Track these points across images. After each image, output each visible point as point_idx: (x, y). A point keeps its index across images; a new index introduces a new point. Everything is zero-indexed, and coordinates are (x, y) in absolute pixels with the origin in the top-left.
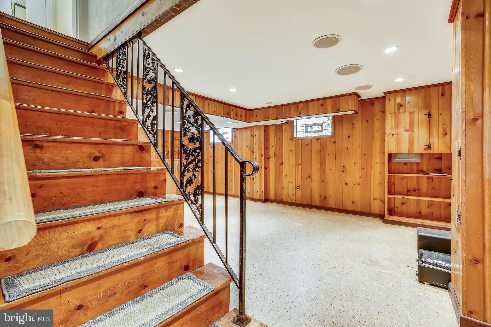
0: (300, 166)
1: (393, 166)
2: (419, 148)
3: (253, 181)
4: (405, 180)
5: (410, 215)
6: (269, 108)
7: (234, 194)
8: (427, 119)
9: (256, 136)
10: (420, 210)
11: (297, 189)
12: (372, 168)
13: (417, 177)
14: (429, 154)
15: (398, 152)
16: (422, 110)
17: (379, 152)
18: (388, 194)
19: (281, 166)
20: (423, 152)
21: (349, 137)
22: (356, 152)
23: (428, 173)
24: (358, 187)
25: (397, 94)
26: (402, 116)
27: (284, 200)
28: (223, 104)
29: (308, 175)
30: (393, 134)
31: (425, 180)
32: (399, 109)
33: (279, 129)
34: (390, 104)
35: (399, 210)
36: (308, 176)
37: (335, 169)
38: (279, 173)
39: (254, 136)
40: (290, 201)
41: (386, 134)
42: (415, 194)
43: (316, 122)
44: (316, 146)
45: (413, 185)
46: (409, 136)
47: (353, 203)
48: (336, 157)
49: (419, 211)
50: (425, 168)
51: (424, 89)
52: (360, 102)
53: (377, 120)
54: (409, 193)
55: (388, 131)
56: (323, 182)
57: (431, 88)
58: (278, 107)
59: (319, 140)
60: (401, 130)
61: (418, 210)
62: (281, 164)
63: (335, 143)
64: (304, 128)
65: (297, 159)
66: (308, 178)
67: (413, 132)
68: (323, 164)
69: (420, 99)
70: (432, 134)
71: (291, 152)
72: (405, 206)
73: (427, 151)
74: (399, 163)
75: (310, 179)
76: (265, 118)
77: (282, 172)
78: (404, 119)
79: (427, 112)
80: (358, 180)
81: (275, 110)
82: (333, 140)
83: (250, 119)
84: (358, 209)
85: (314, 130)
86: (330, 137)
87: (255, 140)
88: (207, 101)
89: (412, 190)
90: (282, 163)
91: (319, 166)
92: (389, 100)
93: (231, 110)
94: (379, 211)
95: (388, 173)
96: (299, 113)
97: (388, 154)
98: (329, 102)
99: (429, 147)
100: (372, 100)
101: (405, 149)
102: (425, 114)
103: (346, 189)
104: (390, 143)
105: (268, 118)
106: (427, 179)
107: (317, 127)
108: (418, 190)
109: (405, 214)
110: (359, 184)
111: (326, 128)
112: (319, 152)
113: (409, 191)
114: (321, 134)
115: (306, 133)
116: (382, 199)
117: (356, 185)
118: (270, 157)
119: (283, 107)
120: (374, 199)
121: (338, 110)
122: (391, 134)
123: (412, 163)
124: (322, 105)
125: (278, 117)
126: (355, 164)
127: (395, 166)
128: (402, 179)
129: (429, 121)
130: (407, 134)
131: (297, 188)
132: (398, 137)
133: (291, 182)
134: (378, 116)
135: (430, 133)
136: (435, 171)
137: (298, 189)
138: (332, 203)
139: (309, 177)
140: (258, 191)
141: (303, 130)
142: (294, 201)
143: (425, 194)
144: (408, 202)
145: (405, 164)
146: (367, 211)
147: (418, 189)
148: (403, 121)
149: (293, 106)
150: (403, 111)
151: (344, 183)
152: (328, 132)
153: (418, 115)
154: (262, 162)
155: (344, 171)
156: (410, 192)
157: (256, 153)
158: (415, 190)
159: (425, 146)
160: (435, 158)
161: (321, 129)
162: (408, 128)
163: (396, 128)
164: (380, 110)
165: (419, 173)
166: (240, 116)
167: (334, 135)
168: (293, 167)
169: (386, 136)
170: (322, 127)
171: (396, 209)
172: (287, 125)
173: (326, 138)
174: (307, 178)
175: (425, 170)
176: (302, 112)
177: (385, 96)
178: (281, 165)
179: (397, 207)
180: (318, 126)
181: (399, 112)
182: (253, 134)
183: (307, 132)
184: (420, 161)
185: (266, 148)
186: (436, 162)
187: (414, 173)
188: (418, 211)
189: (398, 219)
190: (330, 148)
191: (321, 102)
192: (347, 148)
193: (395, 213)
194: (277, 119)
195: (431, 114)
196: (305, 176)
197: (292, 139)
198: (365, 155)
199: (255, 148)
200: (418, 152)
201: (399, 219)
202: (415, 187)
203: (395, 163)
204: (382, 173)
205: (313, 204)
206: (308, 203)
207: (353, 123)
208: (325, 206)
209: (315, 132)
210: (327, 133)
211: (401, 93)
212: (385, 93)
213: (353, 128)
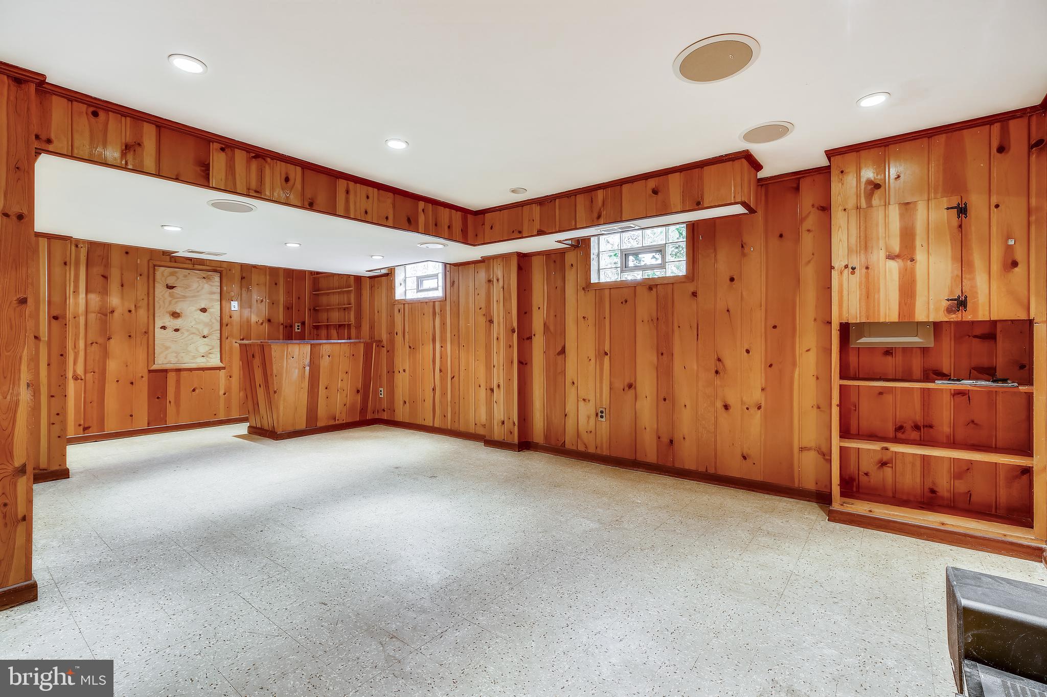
0: (607, 358)
1: (853, 359)
2: (932, 307)
3: (491, 395)
4: (889, 398)
5: (905, 498)
6: (522, 206)
7: (449, 428)
8: (955, 222)
9: (498, 280)
10: (934, 483)
11: (600, 419)
12: (794, 364)
13: (923, 390)
14: (959, 324)
15: (868, 319)
16: (939, 196)
17: (815, 320)
18: (841, 437)
19: (560, 358)
20: (942, 317)
21: (732, 279)
22: (751, 321)
23: (958, 380)
24: (758, 416)
25: (864, 153)
26: (878, 215)
27: (568, 446)
28: (394, 194)
29: (627, 381)
30: (853, 269)
31: (946, 399)
32: (869, 196)
33: (555, 262)
34: (842, 184)
35: (872, 480)
36: (626, 384)
37: (695, 367)
38: (556, 376)
39: (495, 280)
40: (581, 448)
41: (834, 268)
42: (919, 439)
43: (647, 243)
44: (645, 307)
45: (912, 411)
46: (900, 273)
47: (745, 458)
48: (698, 335)
49: (931, 486)
50: (946, 365)
51: (944, 136)
52: (762, 185)
53: (809, 231)
54: (899, 435)
55: (839, 259)
56: (665, 400)
57: (965, 131)
58: (542, 202)
59: (654, 290)
60: (878, 256)
61: (928, 484)
62: (559, 354)
63: (696, 296)
64: (618, 260)
65: (600, 340)
66: (627, 388)
67: (914, 260)
68: (664, 352)
69: (933, 164)
70: (971, 265)
71: (585, 320)
72: (888, 471)
73: (954, 316)
74: (871, 349)
75: (632, 391)
76: (513, 232)
77: (564, 372)
78: (886, 225)
79: (955, 200)
80: (757, 396)
81: (536, 209)
82: (691, 288)
83: (476, 235)
84: (758, 477)
85: (642, 264)
86: (683, 280)
87: (497, 292)
88: (342, 184)
89: (908, 426)
90: (563, 351)
91: (655, 359)
92: (842, 172)
93: (420, 210)
94: (817, 484)
95: (841, 378)
96: (596, 215)
97: (841, 323)
98: (675, 181)
99: (961, 303)
100: (793, 177)
101: (889, 310)
102: (948, 209)
103: (724, 419)
104: (845, 293)
105: (520, 232)
106: (953, 396)
107: (651, 255)
108: (926, 426)
109: (890, 494)
110: (759, 408)
111: (673, 259)
112: (655, 321)
113: (900, 428)
114: (658, 274)
115: (622, 271)
116: (824, 449)
117: (753, 410)
118: (534, 335)
119: (557, 200)
120: (802, 449)
121: (698, 203)
122: (846, 267)
123: (907, 350)
124: (655, 192)
125: (545, 230)
126: (748, 351)
127: (860, 358)
128: (881, 393)
129: (960, 226)
130: (894, 266)
131: (599, 414)
132: (867, 276)
133: (584, 400)
134: (812, 220)
135: (963, 262)
136: (975, 372)
137: (602, 417)
138: (688, 457)
139: (630, 386)
140: (503, 423)
141: (615, 263)
142: (592, 450)
143: (948, 437)
144: (897, 461)
145: (888, 352)
146: (784, 482)
147: (925, 424)
148: (881, 229)
149: (580, 199)
150: (883, 203)
151: (719, 405)
152: (677, 267)
153: (925, 212)
154: (513, 347)
155: (720, 371)
156: (903, 433)
157: (499, 324)
158: (917, 427)
159: (948, 300)
160: (975, 337)
161: (659, 261)
162: (896, 248)
163: (862, 252)
164: (816, 205)
165: (926, 378)
166: (446, 227)
167: (692, 274)
168: (590, 360)
169: (835, 274)
170: (663, 257)
171: (864, 479)
172: (575, 251)
173: (671, 284)
174: (624, 390)
175: (945, 371)
176: (604, 213)
177: (830, 165)
178: (560, 356)
179: (866, 474)
180: (654, 254)
181: (870, 205)
182: (492, 276)
183: (624, 269)
184: (932, 345)
185: (524, 311)
186: (978, 346)
187: (914, 378)
188: (926, 487)
189: (871, 511)
190: (684, 309)
191: (652, 183)
192: (728, 311)
193: (861, 491)
194: (541, 233)
195: (966, 206)
196: (619, 385)
197: (588, 286)
198: (775, 327)
199: (498, 312)
200: (928, 316)
201: (873, 510)
202: (918, 418)
203: (860, 350)
204: (822, 378)
205: (640, 457)
206: (627, 455)
207: (744, 241)
208: (669, 464)
209: (645, 268)
210: (674, 269)
211: (874, 152)
212: (830, 154)
213: (744, 255)
